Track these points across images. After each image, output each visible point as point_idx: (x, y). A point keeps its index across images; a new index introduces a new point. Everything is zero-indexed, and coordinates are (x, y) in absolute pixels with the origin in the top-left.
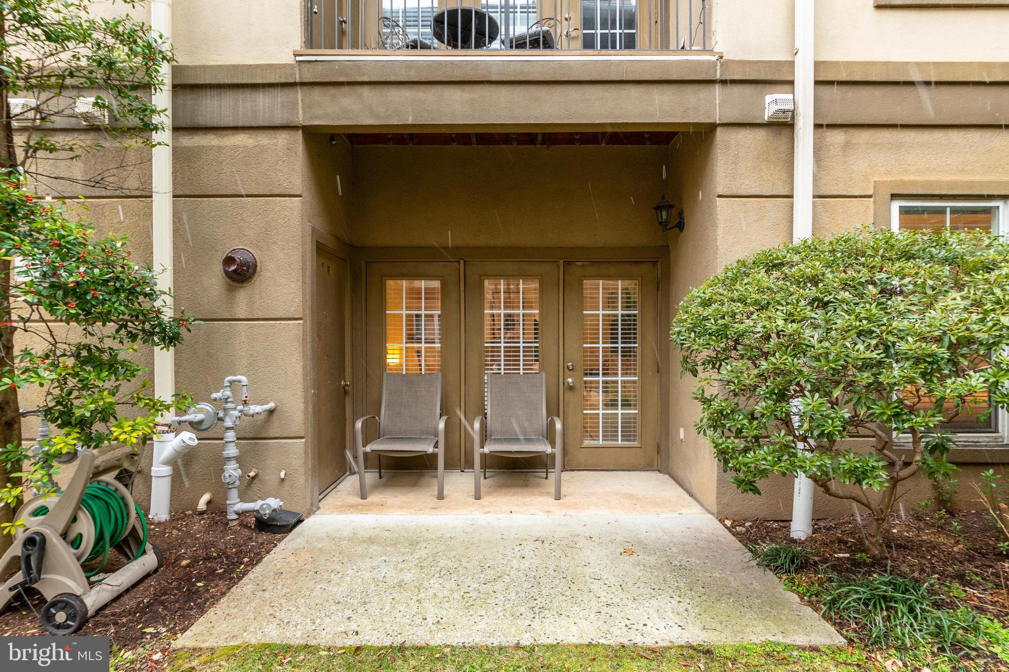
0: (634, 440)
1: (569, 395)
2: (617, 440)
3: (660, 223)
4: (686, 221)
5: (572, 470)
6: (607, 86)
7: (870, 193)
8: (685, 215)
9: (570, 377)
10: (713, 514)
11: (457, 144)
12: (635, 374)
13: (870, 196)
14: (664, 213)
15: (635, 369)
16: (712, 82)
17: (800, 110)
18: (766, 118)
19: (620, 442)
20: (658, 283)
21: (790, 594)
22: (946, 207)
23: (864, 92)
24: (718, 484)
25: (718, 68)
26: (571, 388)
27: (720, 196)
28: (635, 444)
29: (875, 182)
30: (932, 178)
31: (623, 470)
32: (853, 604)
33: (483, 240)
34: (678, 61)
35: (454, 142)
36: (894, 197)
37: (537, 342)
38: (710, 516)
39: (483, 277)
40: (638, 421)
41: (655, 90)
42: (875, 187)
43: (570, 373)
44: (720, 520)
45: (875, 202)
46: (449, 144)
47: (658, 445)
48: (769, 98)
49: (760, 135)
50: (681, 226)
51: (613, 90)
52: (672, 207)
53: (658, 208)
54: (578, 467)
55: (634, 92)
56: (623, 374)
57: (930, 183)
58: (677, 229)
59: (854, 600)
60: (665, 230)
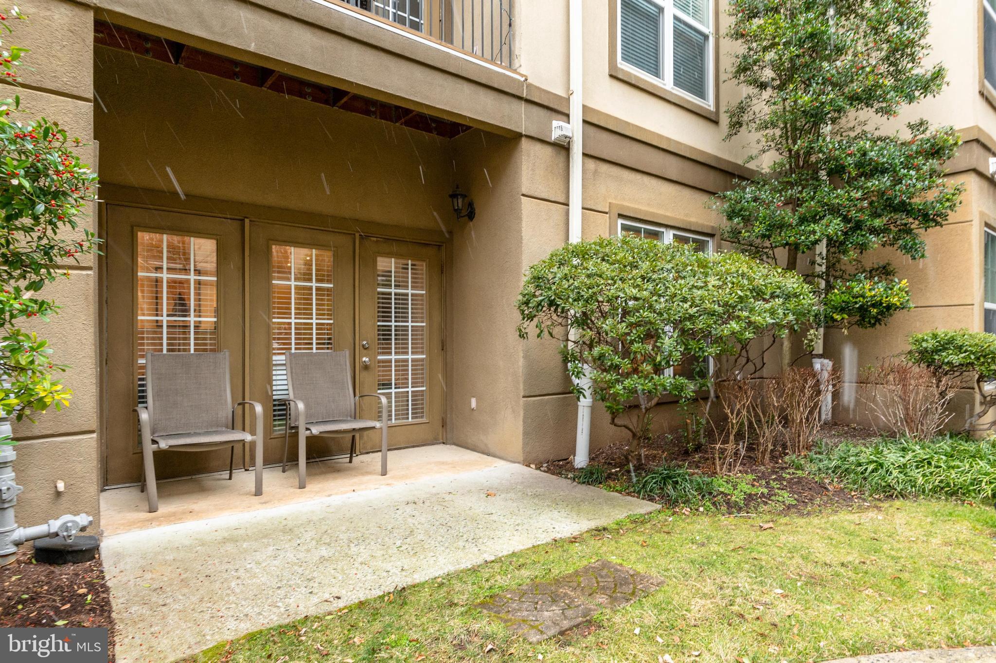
0: (422, 417)
1: (365, 374)
2: (408, 418)
3: (455, 210)
4: (477, 211)
5: (368, 453)
6: (446, 76)
7: (607, 210)
8: (475, 206)
9: (366, 356)
10: (519, 463)
11: (241, 81)
12: (422, 353)
13: (606, 213)
14: (460, 201)
15: (422, 348)
16: (520, 98)
17: (575, 139)
18: (553, 139)
19: (410, 419)
20: (442, 267)
21: (612, 493)
22: (641, 228)
23: (605, 135)
24: (524, 436)
25: (525, 88)
26: (366, 367)
27: (523, 195)
28: (424, 420)
29: (610, 203)
30: (636, 207)
31: (413, 447)
32: (654, 485)
33: (271, 199)
34: (498, 73)
35: (238, 78)
36: (621, 216)
37: (331, 319)
38: (517, 465)
39: (271, 242)
40: (426, 397)
41: (482, 93)
42: (610, 207)
43: (365, 351)
44: (526, 466)
45: (610, 218)
46: (230, 77)
47: (443, 419)
48: (555, 123)
49: (548, 151)
50: (471, 216)
51: (450, 82)
52: (466, 196)
53: (454, 196)
54: (373, 448)
55: (466, 88)
56: (413, 353)
57: (635, 210)
58: (467, 218)
59: (654, 483)
60: (459, 217)
